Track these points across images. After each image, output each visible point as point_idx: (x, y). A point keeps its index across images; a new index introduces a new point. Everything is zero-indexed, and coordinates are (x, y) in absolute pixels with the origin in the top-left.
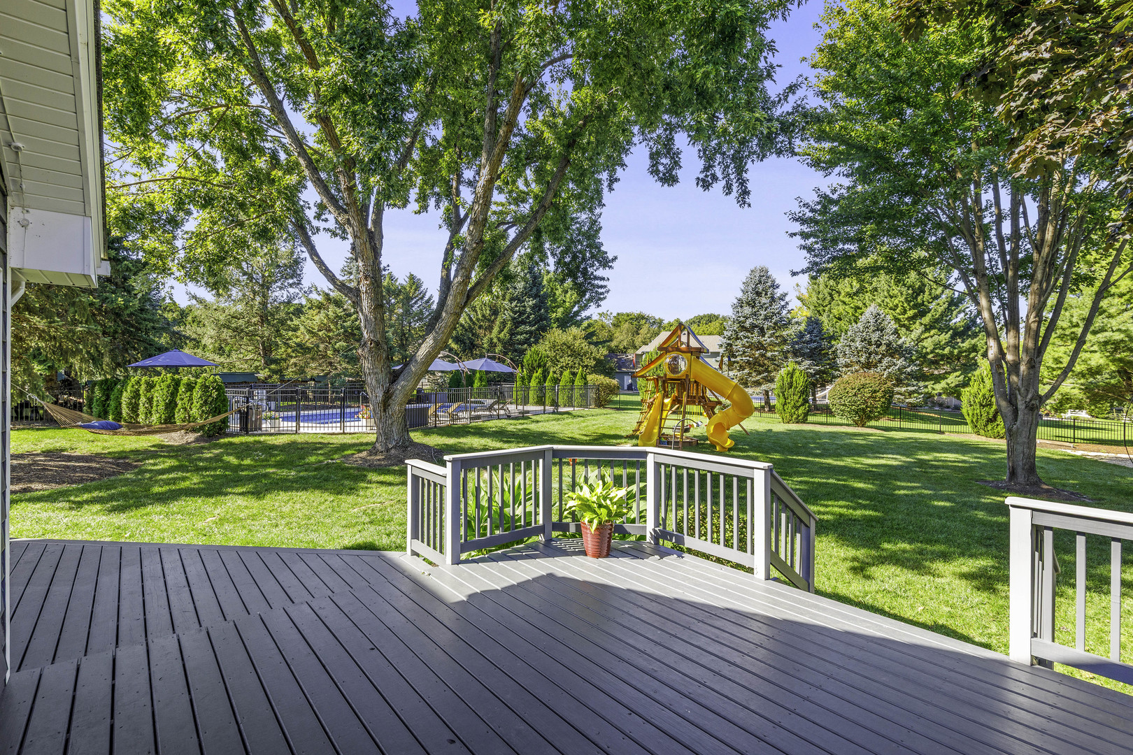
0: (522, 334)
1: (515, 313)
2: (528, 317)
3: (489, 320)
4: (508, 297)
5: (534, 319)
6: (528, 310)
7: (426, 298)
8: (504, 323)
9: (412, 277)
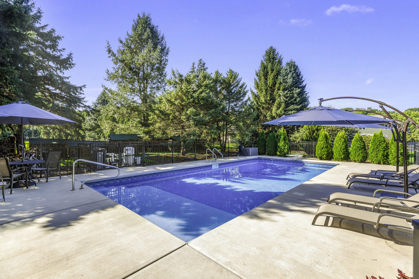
0: (291, 110)
1: (287, 97)
2: (295, 100)
3: (269, 104)
4: (281, 88)
5: (299, 101)
6: (296, 95)
7: (240, 84)
8: (279, 105)
9: (231, 71)
